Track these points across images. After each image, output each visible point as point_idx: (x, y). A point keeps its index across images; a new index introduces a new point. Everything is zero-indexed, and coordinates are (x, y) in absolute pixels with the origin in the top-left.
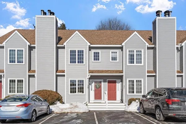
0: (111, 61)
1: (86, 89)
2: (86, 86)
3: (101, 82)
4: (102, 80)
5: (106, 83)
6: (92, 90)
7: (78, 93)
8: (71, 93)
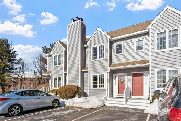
0: (135, 51)
1: (106, 83)
2: (106, 80)
3: (125, 76)
4: (126, 74)
5: (130, 76)
7: (100, 87)
8: (93, 87)
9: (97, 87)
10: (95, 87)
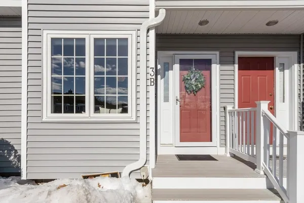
1: (142, 89)
2: (143, 70)
4: (214, 55)
5: (230, 67)
6: (166, 99)
7: (97, 110)
8: (56, 109)
9: (81, 109)
10: (69, 110)
